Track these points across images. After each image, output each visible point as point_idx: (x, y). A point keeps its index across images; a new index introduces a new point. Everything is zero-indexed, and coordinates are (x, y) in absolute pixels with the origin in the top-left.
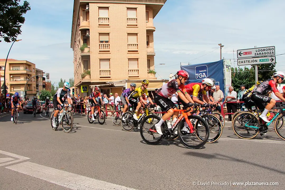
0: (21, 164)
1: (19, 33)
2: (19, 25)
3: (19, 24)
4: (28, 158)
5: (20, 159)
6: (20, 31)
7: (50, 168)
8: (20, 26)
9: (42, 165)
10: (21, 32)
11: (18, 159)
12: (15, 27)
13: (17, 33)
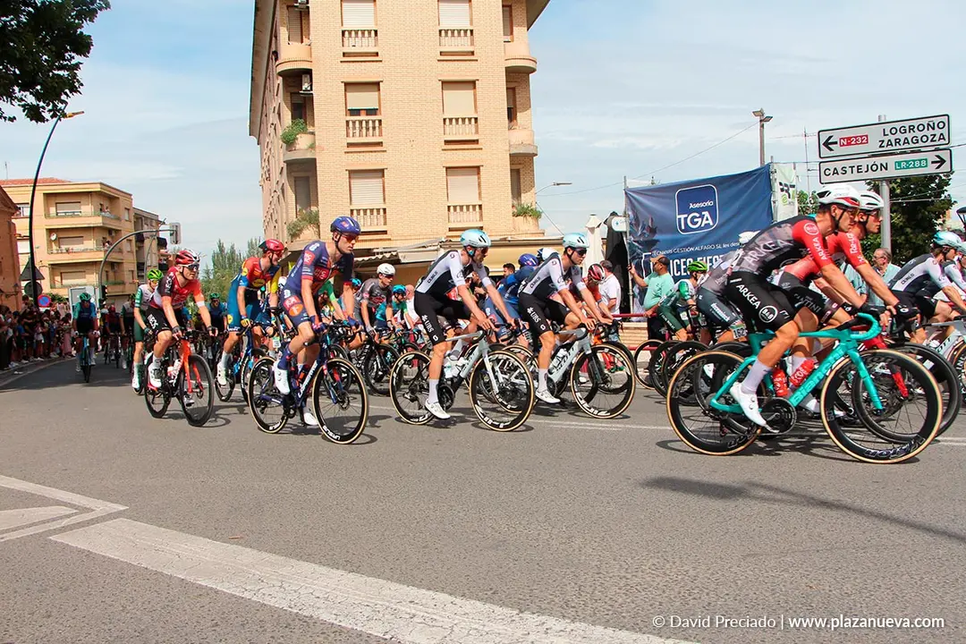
0: (100, 525)
1: (74, 90)
2: (73, 62)
3: (73, 58)
4: (122, 508)
5: (93, 510)
6: (76, 84)
7: (193, 537)
8: (77, 66)
9: (168, 527)
10: (82, 85)
11: (89, 509)
12: (60, 68)
13: (67, 91)
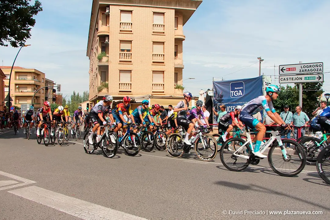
0: (26, 188)
1: (28, 37)
2: (29, 28)
3: (29, 26)
4: (34, 182)
5: (24, 182)
6: (29, 35)
7: (59, 194)
8: (30, 29)
9: (50, 190)
10: (31, 35)
11: (23, 182)
12: (24, 30)
13: (26, 37)
